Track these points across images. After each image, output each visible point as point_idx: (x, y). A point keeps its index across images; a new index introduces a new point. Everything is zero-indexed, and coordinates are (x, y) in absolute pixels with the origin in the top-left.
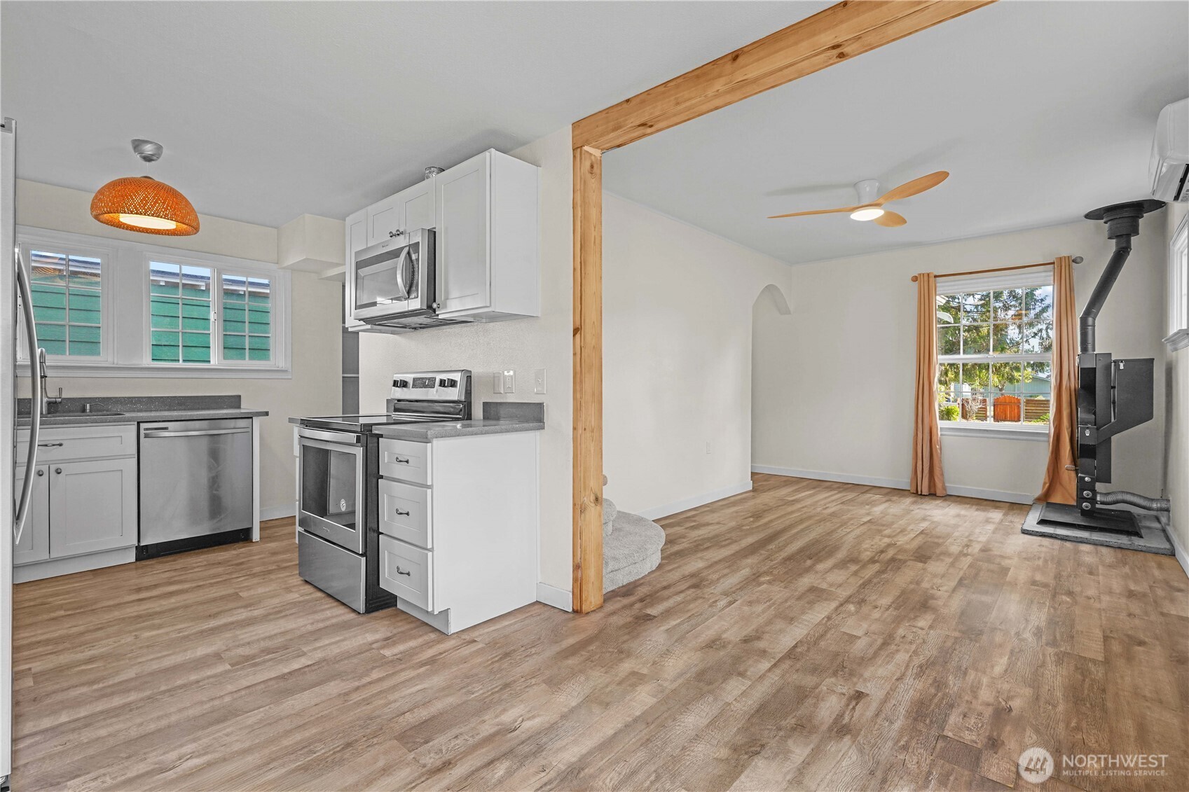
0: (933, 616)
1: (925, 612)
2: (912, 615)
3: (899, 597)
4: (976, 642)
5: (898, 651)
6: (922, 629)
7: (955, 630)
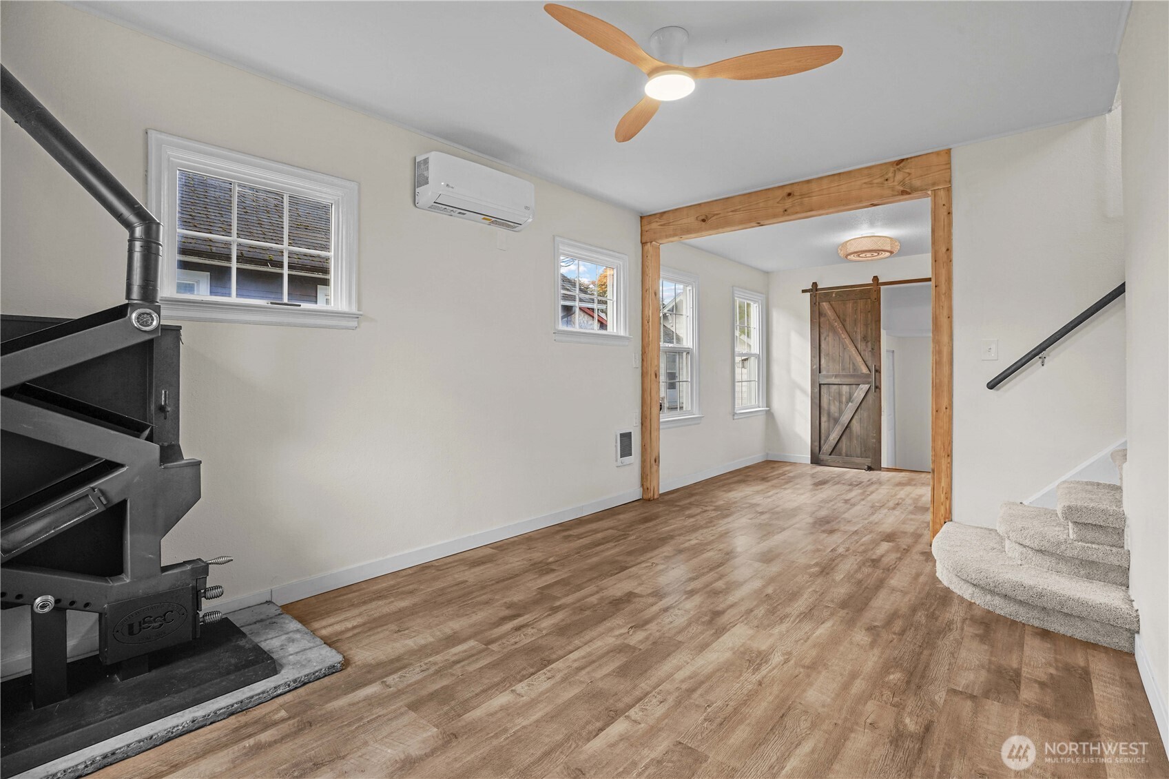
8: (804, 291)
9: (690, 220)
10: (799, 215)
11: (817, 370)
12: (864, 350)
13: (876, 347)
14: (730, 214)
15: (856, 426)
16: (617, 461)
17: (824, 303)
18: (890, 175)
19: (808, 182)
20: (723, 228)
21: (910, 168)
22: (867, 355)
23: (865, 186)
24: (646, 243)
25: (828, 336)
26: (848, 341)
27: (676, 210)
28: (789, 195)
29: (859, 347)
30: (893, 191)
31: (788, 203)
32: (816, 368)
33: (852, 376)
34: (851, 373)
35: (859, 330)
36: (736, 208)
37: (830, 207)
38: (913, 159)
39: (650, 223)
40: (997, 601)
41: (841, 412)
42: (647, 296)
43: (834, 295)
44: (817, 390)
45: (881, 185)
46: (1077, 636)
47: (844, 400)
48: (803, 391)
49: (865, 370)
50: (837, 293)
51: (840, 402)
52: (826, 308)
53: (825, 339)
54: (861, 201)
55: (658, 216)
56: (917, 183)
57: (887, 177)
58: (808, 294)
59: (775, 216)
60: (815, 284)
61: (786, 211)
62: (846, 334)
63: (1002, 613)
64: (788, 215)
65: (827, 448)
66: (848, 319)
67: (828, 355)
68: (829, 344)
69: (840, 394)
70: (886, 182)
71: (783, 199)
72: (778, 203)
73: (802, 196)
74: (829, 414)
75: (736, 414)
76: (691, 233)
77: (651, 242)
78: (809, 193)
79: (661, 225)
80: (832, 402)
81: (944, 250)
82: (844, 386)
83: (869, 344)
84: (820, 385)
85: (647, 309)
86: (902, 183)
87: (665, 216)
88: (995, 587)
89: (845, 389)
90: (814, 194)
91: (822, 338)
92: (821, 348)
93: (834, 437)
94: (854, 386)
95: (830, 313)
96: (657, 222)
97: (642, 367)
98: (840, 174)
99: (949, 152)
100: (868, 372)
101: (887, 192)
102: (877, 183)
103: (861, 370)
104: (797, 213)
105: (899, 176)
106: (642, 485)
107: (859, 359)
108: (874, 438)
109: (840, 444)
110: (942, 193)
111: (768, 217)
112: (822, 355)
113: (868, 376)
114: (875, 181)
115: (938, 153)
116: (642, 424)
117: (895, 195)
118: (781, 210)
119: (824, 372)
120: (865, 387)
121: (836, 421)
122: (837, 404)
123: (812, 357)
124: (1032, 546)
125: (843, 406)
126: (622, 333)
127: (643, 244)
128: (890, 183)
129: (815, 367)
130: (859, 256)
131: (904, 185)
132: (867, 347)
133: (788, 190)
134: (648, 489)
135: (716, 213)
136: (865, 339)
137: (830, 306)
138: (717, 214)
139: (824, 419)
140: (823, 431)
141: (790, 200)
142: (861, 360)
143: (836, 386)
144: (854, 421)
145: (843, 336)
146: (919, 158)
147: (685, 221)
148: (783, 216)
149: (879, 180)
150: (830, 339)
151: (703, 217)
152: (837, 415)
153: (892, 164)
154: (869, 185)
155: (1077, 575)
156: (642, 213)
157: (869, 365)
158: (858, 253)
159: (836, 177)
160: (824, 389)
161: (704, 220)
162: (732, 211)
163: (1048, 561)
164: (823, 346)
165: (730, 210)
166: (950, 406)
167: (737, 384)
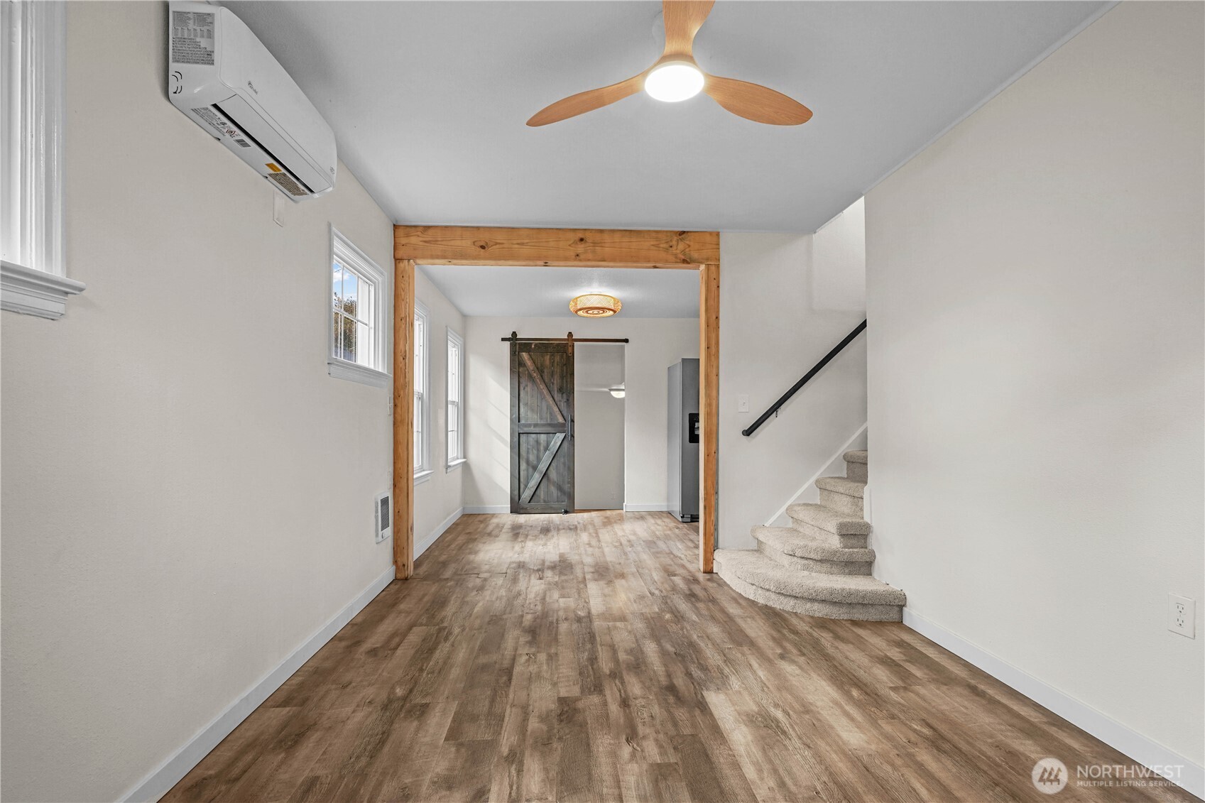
0: (523, 625)
1: (530, 627)
2: (538, 620)
3: (556, 635)
4: (492, 616)
5: (535, 598)
6: (527, 613)
7: (506, 619)
8: (503, 339)
9: (466, 243)
10: (589, 263)
11: (516, 419)
12: (560, 401)
13: (571, 400)
14: (516, 246)
15: (553, 474)
16: (377, 535)
17: (524, 353)
18: (674, 243)
19: (601, 231)
20: (505, 260)
21: (690, 241)
22: (563, 405)
23: (652, 247)
24: (401, 259)
25: (527, 386)
26: (545, 391)
27: (446, 227)
28: (582, 240)
29: (555, 397)
30: (676, 258)
31: (580, 248)
32: (515, 418)
33: (550, 425)
34: (549, 422)
35: (555, 382)
36: (522, 241)
37: (621, 261)
38: (692, 234)
39: (408, 236)
40: (816, 606)
41: (539, 459)
42: (403, 326)
43: (533, 346)
44: (516, 439)
45: (666, 250)
46: (870, 619)
47: (542, 448)
48: (502, 439)
49: (561, 420)
50: (536, 345)
51: (538, 450)
52: (526, 358)
53: (524, 388)
54: (649, 261)
55: (420, 229)
56: (695, 255)
57: (671, 244)
58: (508, 343)
59: (566, 259)
60: (514, 334)
61: (578, 255)
62: (544, 384)
63: (820, 615)
64: (580, 260)
65: (526, 495)
66: (545, 371)
67: (526, 404)
68: (528, 393)
69: (538, 442)
70: (670, 249)
71: (575, 242)
72: (570, 245)
73: (595, 244)
74: (528, 462)
75: (450, 466)
76: (466, 259)
77: (409, 260)
78: (601, 243)
79: (425, 242)
80: (530, 451)
81: (714, 317)
82: (542, 435)
83: (564, 395)
84: (519, 434)
85: (402, 343)
86: (683, 252)
87: (431, 232)
88: (817, 595)
89: (543, 437)
90: (607, 245)
91: (522, 388)
92: (521, 398)
93: (533, 483)
94: (551, 435)
95: (529, 363)
96: (418, 236)
97: (394, 413)
98: (631, 231)
99: (718, 234)
100: (564, 422)
101: (671, 258)
102: (663, 248)
103: (558, 420)
104: (589, 260)
105: (681, 246)
106: (395, 562)
107: (556, 409)
108: (569, 483)
109: (538, 492)
110: (713, 268)
111: (558, 259)
112: (521, 404)
113: (563, 425)
114: (662, 246)
115: (711, 233)
116: (395, 486)
117: (678, 262)
118: (573, 254)
119: (523, 421)
120: (561, 436)
121: (535, 468)
122: (535, 452)
123: (512, 406)
124: (816, 557)
125: (541, 454)
126: (380, 370)
127: (397, 260)
128: (673, 250)
129: (514, 416)
130: (587, 312)
131: (684, 255)
132: (562, 397)
133: (580, 235)
134: (404, 565)
135: (498, 241)
136: (561, 390)
137: (529, 357)
138: (500, 244)
139: (523, 466)
140: (522, 480)
141: (583, 246)
142: (557, 410)
143: (534, 436)
144: (551, 468)
145: (542, 387)
146: (697, 234)
147: (458, 243)
148: (575, 260)
149: (664, 245)
150: (529, 389)
151: (483, 244)
152: (535, 462)
153: (676, 233)
154: (657, 248)
155: (844, 573)
156: (397, 221)
157: (565, 415)
158: (588, 309)
159: (628, 233)
160: (523, 438)
161: (483, 247)
162: (518, 244)
163: (826, 567)
164: (522, 395)
165: (515, 242)
166: (717, 452)
167: (449, 433)
